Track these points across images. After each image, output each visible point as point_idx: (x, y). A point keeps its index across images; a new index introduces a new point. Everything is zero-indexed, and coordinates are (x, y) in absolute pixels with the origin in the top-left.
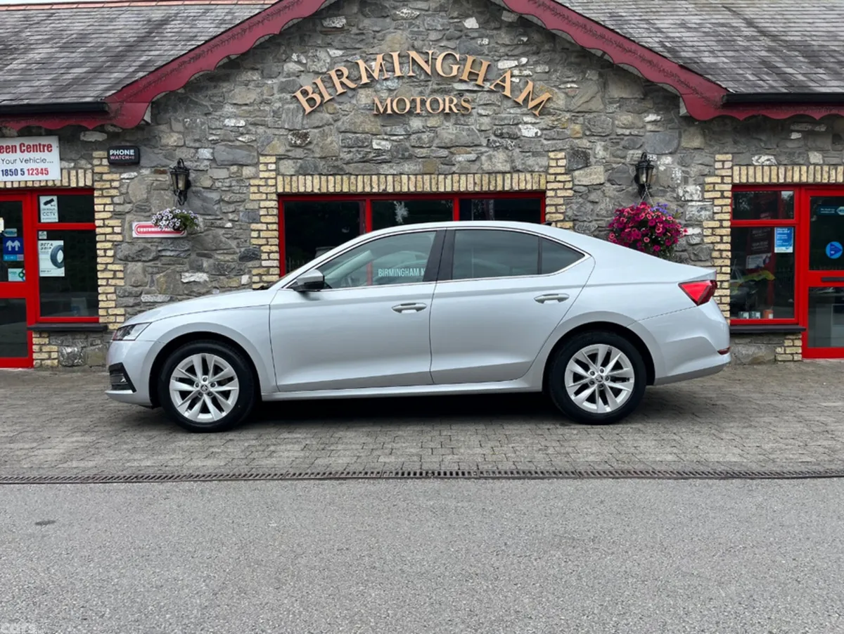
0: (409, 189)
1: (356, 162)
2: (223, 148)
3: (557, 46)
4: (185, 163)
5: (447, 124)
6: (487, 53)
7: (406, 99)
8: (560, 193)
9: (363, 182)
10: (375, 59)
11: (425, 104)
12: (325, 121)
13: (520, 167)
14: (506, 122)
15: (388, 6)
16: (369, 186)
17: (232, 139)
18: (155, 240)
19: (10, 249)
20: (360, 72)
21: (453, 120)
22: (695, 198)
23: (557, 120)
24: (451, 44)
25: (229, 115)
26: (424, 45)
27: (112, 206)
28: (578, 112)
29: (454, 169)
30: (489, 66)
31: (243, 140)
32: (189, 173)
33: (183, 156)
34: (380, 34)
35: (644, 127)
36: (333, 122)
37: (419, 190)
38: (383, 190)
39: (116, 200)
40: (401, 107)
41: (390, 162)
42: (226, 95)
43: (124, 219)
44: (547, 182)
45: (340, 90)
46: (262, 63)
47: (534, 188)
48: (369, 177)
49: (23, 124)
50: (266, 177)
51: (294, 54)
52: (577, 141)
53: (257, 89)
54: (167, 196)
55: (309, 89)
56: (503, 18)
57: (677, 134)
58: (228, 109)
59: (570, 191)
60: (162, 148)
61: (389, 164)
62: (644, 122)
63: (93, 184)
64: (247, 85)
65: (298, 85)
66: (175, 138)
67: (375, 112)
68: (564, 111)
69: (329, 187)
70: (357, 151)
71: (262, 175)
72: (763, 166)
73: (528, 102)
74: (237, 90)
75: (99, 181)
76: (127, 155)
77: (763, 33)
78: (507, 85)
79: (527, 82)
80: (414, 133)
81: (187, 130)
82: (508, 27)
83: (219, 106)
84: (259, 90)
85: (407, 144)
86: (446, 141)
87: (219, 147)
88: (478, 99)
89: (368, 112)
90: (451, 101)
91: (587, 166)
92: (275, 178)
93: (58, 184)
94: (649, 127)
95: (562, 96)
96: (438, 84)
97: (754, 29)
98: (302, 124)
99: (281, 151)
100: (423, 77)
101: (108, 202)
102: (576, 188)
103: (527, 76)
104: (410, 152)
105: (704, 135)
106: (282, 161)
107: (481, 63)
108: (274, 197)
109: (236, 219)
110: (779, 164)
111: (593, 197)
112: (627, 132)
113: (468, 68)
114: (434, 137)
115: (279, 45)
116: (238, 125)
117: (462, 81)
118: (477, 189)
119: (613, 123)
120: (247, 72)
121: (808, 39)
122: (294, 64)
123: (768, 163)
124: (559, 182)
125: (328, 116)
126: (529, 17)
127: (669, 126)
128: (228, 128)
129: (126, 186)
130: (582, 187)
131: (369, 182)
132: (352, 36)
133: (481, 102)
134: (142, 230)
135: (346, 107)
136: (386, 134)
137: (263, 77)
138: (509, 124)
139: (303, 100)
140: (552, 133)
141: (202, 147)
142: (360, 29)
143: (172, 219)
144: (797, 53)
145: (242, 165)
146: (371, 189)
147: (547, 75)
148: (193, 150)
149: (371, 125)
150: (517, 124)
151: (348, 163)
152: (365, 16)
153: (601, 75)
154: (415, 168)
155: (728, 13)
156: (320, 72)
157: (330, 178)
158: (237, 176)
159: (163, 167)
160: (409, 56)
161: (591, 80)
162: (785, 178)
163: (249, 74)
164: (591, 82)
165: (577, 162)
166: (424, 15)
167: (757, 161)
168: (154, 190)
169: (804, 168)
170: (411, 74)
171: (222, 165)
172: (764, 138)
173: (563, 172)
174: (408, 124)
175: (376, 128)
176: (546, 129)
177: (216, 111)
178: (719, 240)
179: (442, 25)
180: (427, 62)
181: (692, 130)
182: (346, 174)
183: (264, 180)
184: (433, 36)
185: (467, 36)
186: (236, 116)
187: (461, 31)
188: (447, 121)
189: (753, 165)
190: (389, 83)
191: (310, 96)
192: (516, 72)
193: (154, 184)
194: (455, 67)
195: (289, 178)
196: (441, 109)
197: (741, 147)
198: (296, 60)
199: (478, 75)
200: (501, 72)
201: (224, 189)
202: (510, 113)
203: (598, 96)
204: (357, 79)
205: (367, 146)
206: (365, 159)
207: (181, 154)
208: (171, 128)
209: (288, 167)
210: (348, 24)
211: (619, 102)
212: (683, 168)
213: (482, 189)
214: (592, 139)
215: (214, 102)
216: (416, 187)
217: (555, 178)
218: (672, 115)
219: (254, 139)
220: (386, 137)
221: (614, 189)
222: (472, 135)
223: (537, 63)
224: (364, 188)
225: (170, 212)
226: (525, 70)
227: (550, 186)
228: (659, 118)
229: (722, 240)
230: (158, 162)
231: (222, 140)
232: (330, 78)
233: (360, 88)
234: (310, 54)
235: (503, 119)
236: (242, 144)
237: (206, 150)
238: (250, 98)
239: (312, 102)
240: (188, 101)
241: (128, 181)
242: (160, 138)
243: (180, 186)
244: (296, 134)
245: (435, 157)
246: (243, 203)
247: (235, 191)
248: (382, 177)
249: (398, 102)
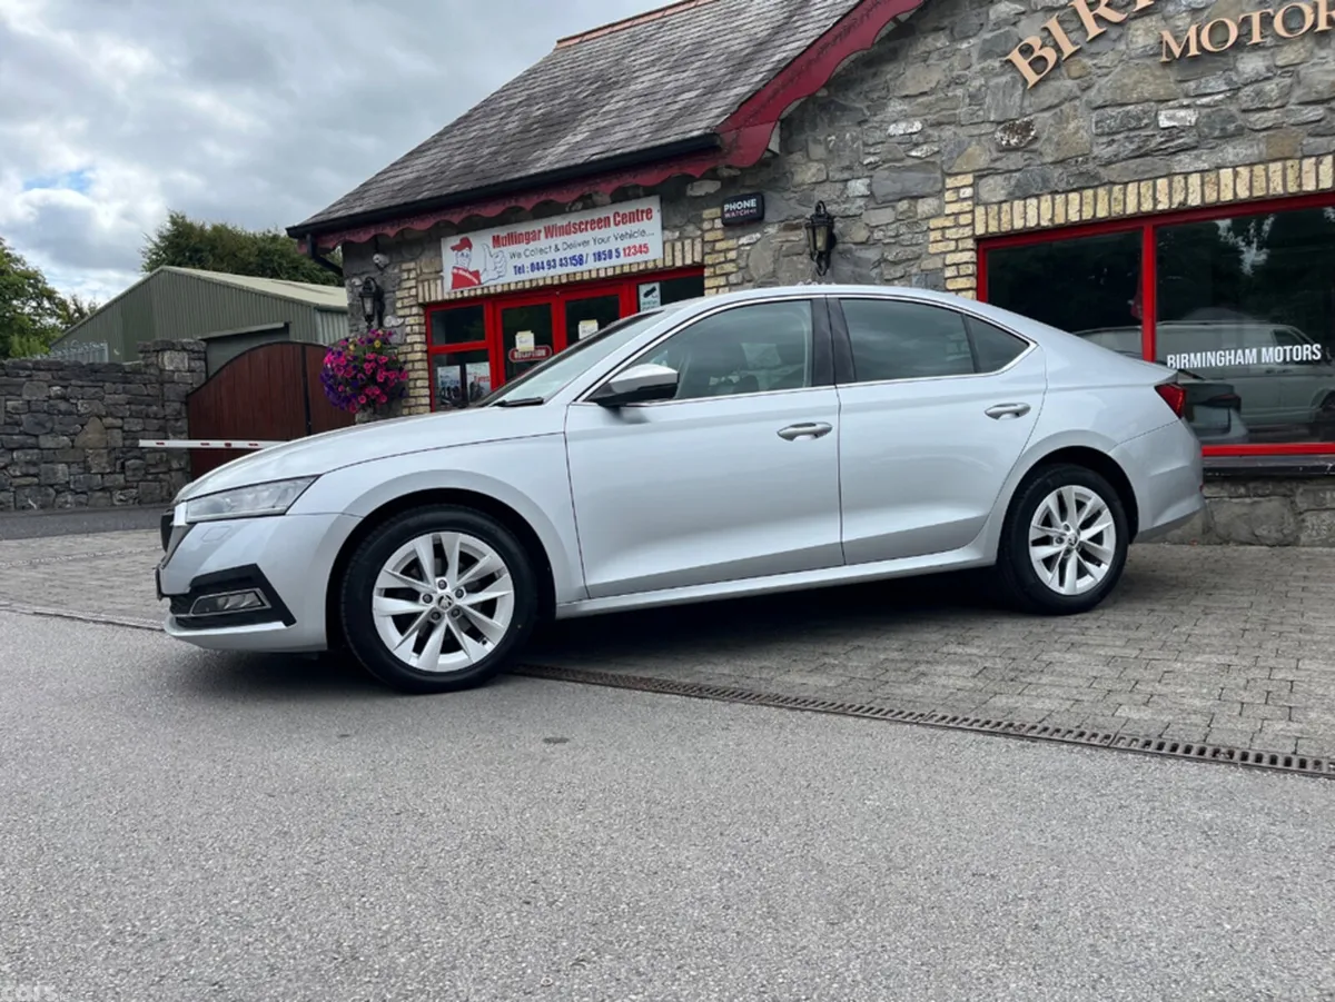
0: (1235, 194)
1: (1124, 160)
2: (886, 173)
4: (828, 208)
5: (1323, 53)
7: (1227, 21)
9: (1139, 193)
11: (1271, 23)
12: (1064, 94)
16: (1150, 200)
17: (898, 156)
25: (896, 117)
27: (727, 288)
31: (919, 154)
32: (833, 223)
33: (824, 197)
36: (1079, 93)
37: (1258, 193)
38: (1180, 204)
39: (732, 278)
40: (1219, 38)
41: (1194, 148)
42: (892, 84)
45: (1093, 29)
46: (952, 15)
48: (1151, 183)
49: (615, 184)
50: (956, 211)
53: (943, 62)
54: (802, 263)
55: (1036, 40)
58: (896, 106)
60: (795, 189)
61: (1195, 152)
63: (703, 260)
64: (925, 61)
65: (1017, 40)
66: (813, 170)
67: (1164, 59)
69: (1070, 212)
70: (1127, 137)
71: (949, 209)
74: (909, 73)
75: (709, 253)
76: (747, 208)
80: (1246, 85)
81: (832, 154)
83: (879, 106)
84: (945, 64)
85: (1233, 109)
86: (1320, 88)
87: (880, 174)
89: (1149, 62)
92: (972, 212)
93: (660, 265)
98: (1022, 108)
99: (983, 161)
101: (722, 284)
104: (1239, 122)
106: (983, 181)
108: (970, 244)
114: (1291, 86)
116: (910, 131)
120: (925, 38)
122: (1006, 2)
125: (1069, 83)
128: (892, 140)
129: (745, 256)
131: (1151, 192)
135: (1104, 61)
136: (1187, 96)
137: (953, 40)
139: (1022, 63)
141: (853, 178)
145: (916, 198)
146: (1155, 205)
148: (840, 186)
149: (1155, 84)
151: (1109, 163)
154: (1249, 152)
156: (1055, 5)
157: (1072, 196)
158: (910, 217)
159: (796, 218)
163: (929, 40)
168: (784, 256)
171: (883, 202)
174: (1234, 69)
175: (1166, 88)
177: (875, 115)
182: (1105, 184)
183: (952, 217)
186: (906, 117)
188: (1322, 48)
191: (1037, 53)
193: (784, 248)
195: (996, 207)
196: (1308, 25)
201: (887, 241)
204: (1128, 4)
205: (1147, 126)
206: (1142, 151)
207: (821, 194)
208: (808, 155)
209: (994, 188)
215: (872, 100)
216: (1251, 188)
219: (936, 149)
220: (1185, 102)
224: (1139, 204)
230: (789, 213)
231: (884, 162)
232: (1075, 12)
233: (1135, 18)
236: (917, 161)
237: (859, 181)
238: (931, 81)
239: (1042, 63)
240: (833, 107)
241: (748, 248)
242: (792, 174)
243: (819, 244)
244: (1009, 126)
245: (1293, 125)
246: (919, 261)
247: (905, 243)
248: (1178, 181)
249: (1211, 29)
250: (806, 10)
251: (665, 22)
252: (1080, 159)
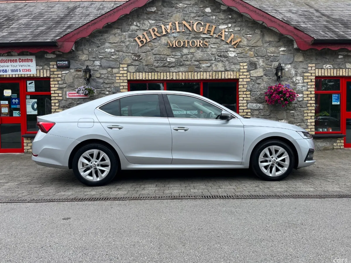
0: (182, 78)
1: (160, 67)
2: (105, 61)
3: (244, 19)
4: (89, 67)
5: (198, 51)
6: (214, 22)
7: (181, 41)
8: (245, 80)
9: (163, 75)
10: (168, 25)
11: (189, 43)
12: (147, 50)
13: (228, 69)
14: (223, 50)
15: (174, 3)
16: (166, 77)
17: (109, 57)
18: (76, 99)
19: (14, 103)
20: (162, 30)
21: (200, 50)
22: (300, 82)
23: (243, 50)
24: (200, 18)
25: (107, 47)
26: (189, 19)
27: (58, 85)
28: (252, 47)
29: (201, 70)
30: (215, 27)
31: (113, 57)
32: (90, 71)
33: (88, 64)
34: (170, 14)
35: (279, 53)
37: (187, 78)
38: (172, 78)
39: (60, 82)
40: (179, 44)
41: (174, 67)
42: (106, 39)
43: (63, 90)
44: (240, 75)
45: (154, 37)
46: (121, 26)
47: (234, 78)
48: (166, 73)
49: (21, 50)
50: (123, 73)
51: (135, 22)
52: (252, 58)
53: (119, 36)
54: (81, 81)
55: (141, 36)
56: (221, 8)
57: (293, 56)
58: (107, 45)
59: (249, 79)
60: (80, 61)
61: (174, 68)
62: (279, 50)
63: (50, 76)
64: (115, 35)
65: (136, 35)
66: (85, 57)
67: (168, 46)
68: (246, 46)
69: (149, 77)
70: (161, 62)
71: (121, 72)
72: (327, 69)
73: (232, 43)
74: (111, 37)
75: (52, 75)
76: (65, 64)
77: (324, 15)
78: (223, 35)
79: (231, 34)
80: (184, 55)
81: (90, 53)
82: (223, 11)
83: (103, 43)
84: (120, 37)
85: (182, 60)
86: (198, 58)
87: (103, 60)
88: (211, 41)
89: (165, 46)
90: (200, 42)
91: (256, 69)
92: (127, 74)
93: (35, 76)
94: (281, 53)
95: (246, 40)
96: (194, 35)
97: (319, 13)
98: (138, 51)
99: (129, 62)
100: (188, 32)
101: (56, 83)
102: (251, 78)
103: (232, 32)
104: (183, 63)
105: (304, 56)
106: (129, 67)
107: (212, 26)
108: (126, 81)
109: (110, 90)
110: (334, 68)
111: (258, 81)
112: (272, 55)
113: (207, 29)
114: (193, 57)
115: (129, 18)
116: (111, 51)
117: (204, 34)
119: (266, 51)
120: (115, 30)
121: (342, 17)
122: (134, 26)
123: (329, 68)
124: (244, 75)
125: (149, 48)
126: (232, 8)
127: (290, 52)
128: (107, 53)
129: (64, 77)
130: (254, 77)
131: (166, 75)
132: (159, 15)
133: (212, 43)
134: (70, 95)
135: (156, 44)
136: (173, 55)
137: (122, 32)
138: (224, 52)
139: (138, 41)
140: (242, 55)
141: (96, 61)
142: (162, 12)
143: (85, 90)
144: (338, 23)
145: (113, 68)
147: (239, 31)
148: (92, 62)
149: (167, 52)
150: (227, 51)
151: (157, 67)
152: (164, 7)
153: (261, 31)
154: (185, 69)
155: (308, 6)
156: (146, 29)
157: (150, 73)
158: (111, 73)
159: (80, 69)
160: (182, 23)
161: (257, 33)
162: (336, 74)
163: (116, 30)
164: (257, 35)
165: (252, 67)
166: (189, 6)
167: (325, 67)
168: (76, 78)
169: (344, 70)
170: (183, 30)
171: (104, 68)
172: (328, 58)
173: (246, 71)
174: (182, 51)
175: (169, 53)
176: (239, 54)
177: (102, 46)
178: (310, 99)
179: (196, 10)
180: (190, 26)
181: (299, 54)
182: (156, 72)
183: (122, 74)
184: (192, 15)
185: (206, 15)
186: (110, 48)
187: (204, 13)
188: (198, 50)
189: (323, 68)
190: (174, 34)
191: (141, 39)
192: (227, 30)
193: (76, 76)
194: (202, 28)
195: (132, 73)
196: (196, 45)
197: (318, 61)
198: (136, 25)
199: (211, 31)
200: (220, 30)
201: (105, 78)
202: (224, 47)
203: (260, 40)
204: (161, 33)
205: (165, 60)
206: (164, 66)
207: (87, 63)
208: (83, 53)
209: (132, 69)
210: (157, 10)
211: (269, 42)
212: (295, 70)
213: (212, 78)
214: (258, 58)
215: (101, 42)
216: (185, 77)
217: (243, 73)
218: (291, 48)
219: (118, 57)
220: (173, 57)
221: (267, 78)
222: (208, 56)
223: (235, 26)
224: (164, 77)
225: (84, 87)
226: (230, 29)
227: (240, 77)
228: (285, 49)
230: (78, 67)
231: (104, 58)
232: (150, 32)
233: (162, 36)
234: (141, 22)
235: (221, 49)
236: (113, 59)
237: (97, 62)
238: (116, 40)
239: (142, 42)
240: (90, 41)
241: (65, 74)
242: (78, 57)
243: (87, 76)
244: (136, 55)
245: (193, 65)
246: (113, 84)
247: (110, 79)
248: (171, 73)
249: (178, 42)
250: (74, 12)
251: (27, 4)
252: (151, 65)
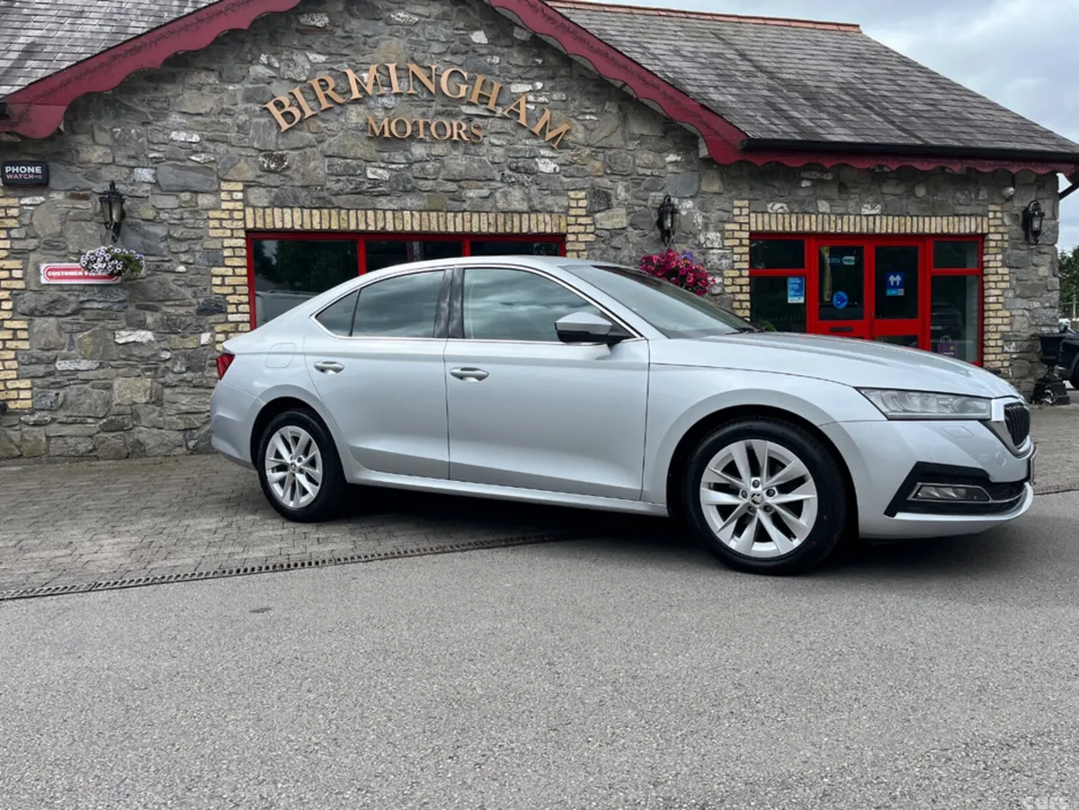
0: (412, 227)
1: (347, 194)
2: (171, 169)
3: (574, 72)
4: (116, 187)
5: (456, 153)
6: (497, 73)
7: (405, 121)
8: (582, 238)
9: (357, 217)
10: (367, 70)
11: (429, 129)
12: (306, 142)
13: (538, 207)
14: (521, 154)
15: (380, 7)
16: (364, 223)
17: (181, 157)
18: (74, 288)
20: (349, 84)
21: (461, 149)
22: (716, 245)
23: (576, 155)
24: (458, 59)
25: (176, 126)
26: (426, 58)
27: (9, 242)
28: (598, 148)
29: (465, 206)
30: (501, 88)
31: (198, 159)
32: (123, 200)
33: (112, 177)
34: (372, 40)
35: (664, 167)
36: (316, 144)
37: (425, 229)
38: (382, 228)
39: (14, 233)
40: (402, 129)
41: (388, 195)
42: (172, 100)
43: (28, 259)
44: (568, 225)
45: (325, 104)
46: (220, 63)
47: (555, 231)
48: (363, 212)
50: (231, 208)
51: (263, 55)
52: (598, 180)
53: (215, 95)
54: (91, 229)
55: (286, 100)
56: (515, 35)
57: (697, 178)
58: (175, 118)
59: (591, 235)
60: (82, 166)
61: (388, 198)
62: (665, 161)
64: (200, 89)
65: (270, 95)
66: (99, 153)
67: (370, 135)
68: (583, 145)
69: (314, 223)
70: (348, 180)
71: (225, 206)
72: (777, 214)
73: (545, 134)
74: (187, 95)
76: (31, 173)
77: (760, 68)
78: (522, 112)
79: (544, 110)
80: (416, 162)
81: (118, 143)
82: (519, 45)
83: (162, 114)
84: (216, 97)
85: (409, 175)
86: (455, 173)
87: (163, 168)
88: (489, 126)
89: (360, 134)
90: (460, 127)
91: (609, 208)
92: (244, 211)
94: (670, 168)
95: (581, 128)
96: (443, 105)
97: (748, 63)
98: (277, 144)
99: (250, 175)
100: (425, 96)
101: (3, 237)
102: (597, 232)
103: (544, 103)
104: (414, 185)
105: (722, 180)
106: (250, 190)
107: (492, 84)
108: (242, 234)
109: (191, 261)
110: (791, 213)
111: (616, 242)
112: (648, 172)
113: (477, 91)
114: (440, 168)
115: (243, 42)
116: (190, 140)
117: (471, 104)
118: (492, 230)
119: (634, 162)
120: (199, 73)
121: (802, 78)
122: (263, 67)
123: (781, 210)
124: (580, 224)
125: (309, 135)
126: (544, 38)
127: (689, 167)
128: (175, 143)
129: (28, 215)
130: (604, 231)
131: (364, 218)
132: (338, 40)
133: (494, 130)
134: (54, 274)
135: (331, 126)
136: (383, 161)
137: (222, 81)
138: (525, 157)
139: (276, 113)
140: (571, 170)
141: (139, 167)
142: (346, 32)
143: (111, 260)
144: (797, 94)
145: (197, 192)
146: (367, 227)
147: (565, 104)
148: (127, 170)
149: (363, 149)
150: (533, 158)
151: (337, 194)
152: (352, 15)
153: (620, 108)
154: (419, 203)
155: (718, 41)
156: (299, 80)
157: (314, 211)
158: (192, 206)
159: (83, 190)
160: (408, 70)
161: (610, 112)
162: (797, 227)
163: (202, 75)
164: (610, 116)
165: (599, 203)
166: (425, 22)
167: (772, 208)
168: (71, 220)
169: (814, 217)
170: (412, 91)
171: (168, 191)
172: (777, 185)
173: (584, 213)
174: (410, 151)
175: (371, 153)
176: (564, 165)
177: (158, 121)
178: (739, 290)
179: (446, 36)
180: (430, 78)
181: (712, 173)
182: (335, 208)
183: (228, 212)
184: (436, 48)
185: (475, 51)
186: (186, 129)
187: (467, 45)
188: (455, 150)
189: (767, 212)
190: (385, 100)
191: (287, 109)
192: (531, 98)
193: (71, 214)
194: (463, 87)
195: (262, 211)
196: (447, 136)
197: (757, 194)
198: (266, 62)
199: (489, 98)
200: (515, 96)
201: (172, 222)
202: (526, 145)
203: (619, 131)
204: (346, 93)
205: (360, 175)
206: (358, 190)
207: (109, 174)
208: (93, 138)
209: (259, 196)
210: (332, 23)
211: (639, 138)
212: (704, 214)
213: (497, 230)
214: (613, 177)
215: (155, 108)
216: (421, 225)
217: (576, 220)
218: (692, 156)
219: (212, 159)
220: (382, 165)
221: (637, 234)
222: (485, 168)
223: (553, 89)
224: (357, 225)
225: (106, 252)
226: (541, 96)
227: (571, 229)
228: (679, 158)
229: (741, 289)
230: (76, 184)
231: (168, 159)
232: (312, 88)
233: (349, 103)
234: (284, 57)
235: (518, 151)
236: (196, 164)
237: (145, 170)
238: (205, 107)
239: (290, 117)
240: (117, 105)
241: (31, 208)
242: (78, 152)
243: (114, 216)
244: (269, 155)
245: (442, 191)
246: (200, 241)
247: (189, 226)
248: (380, 213)
249: (397, 123)
252: (319, 188)
